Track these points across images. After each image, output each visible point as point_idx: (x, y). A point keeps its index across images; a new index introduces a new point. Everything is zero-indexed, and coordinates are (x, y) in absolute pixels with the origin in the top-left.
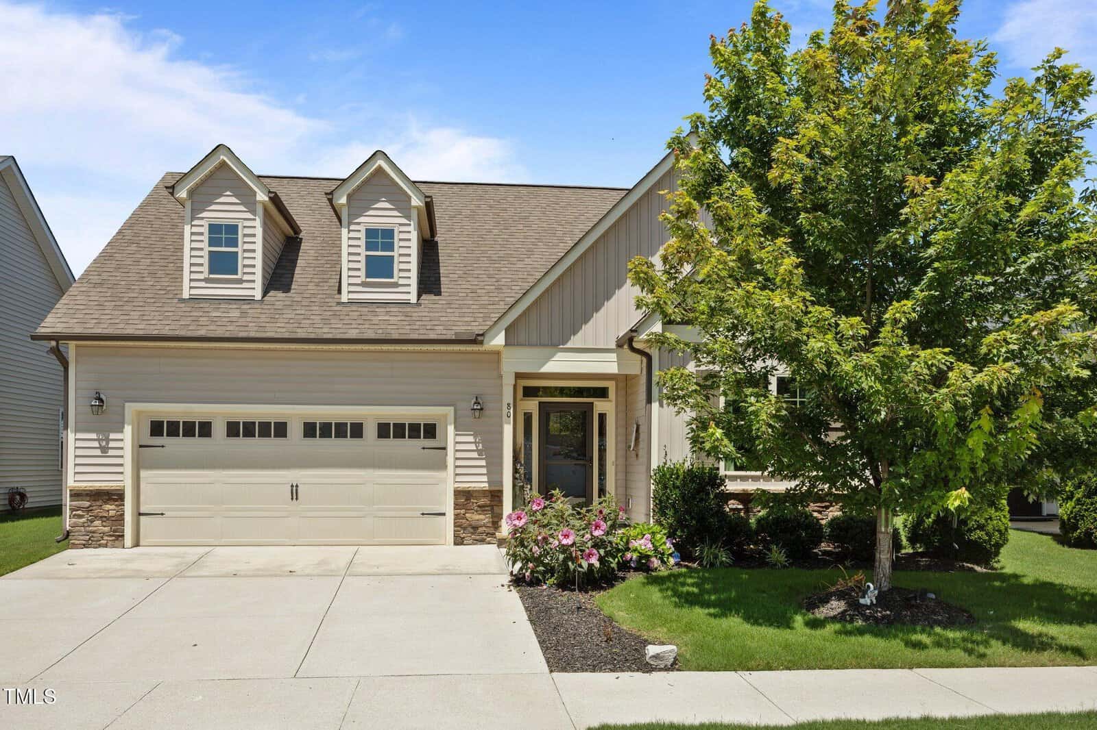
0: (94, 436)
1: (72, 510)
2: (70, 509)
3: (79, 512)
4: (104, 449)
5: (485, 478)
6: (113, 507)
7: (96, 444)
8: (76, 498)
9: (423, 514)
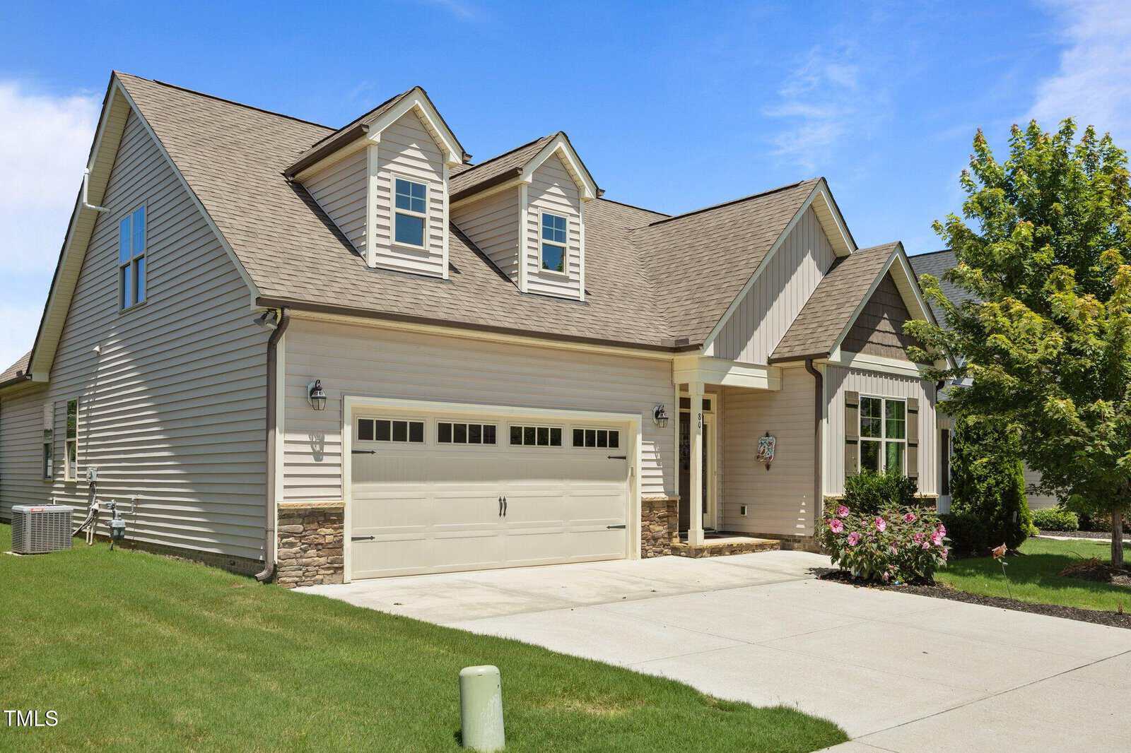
0: (306, 438)
1: (281, 537)
2: (279, 536)
3: (291, 539)
4: (318, 455)
5: (661, 489)
6: (330, 531)
7: (308, 449)
8: (285, 521)
9: (609, 527)
